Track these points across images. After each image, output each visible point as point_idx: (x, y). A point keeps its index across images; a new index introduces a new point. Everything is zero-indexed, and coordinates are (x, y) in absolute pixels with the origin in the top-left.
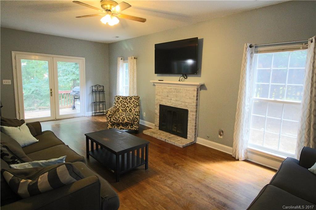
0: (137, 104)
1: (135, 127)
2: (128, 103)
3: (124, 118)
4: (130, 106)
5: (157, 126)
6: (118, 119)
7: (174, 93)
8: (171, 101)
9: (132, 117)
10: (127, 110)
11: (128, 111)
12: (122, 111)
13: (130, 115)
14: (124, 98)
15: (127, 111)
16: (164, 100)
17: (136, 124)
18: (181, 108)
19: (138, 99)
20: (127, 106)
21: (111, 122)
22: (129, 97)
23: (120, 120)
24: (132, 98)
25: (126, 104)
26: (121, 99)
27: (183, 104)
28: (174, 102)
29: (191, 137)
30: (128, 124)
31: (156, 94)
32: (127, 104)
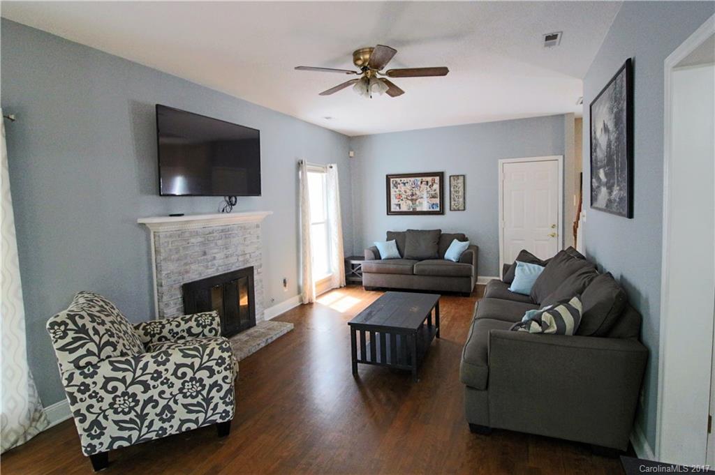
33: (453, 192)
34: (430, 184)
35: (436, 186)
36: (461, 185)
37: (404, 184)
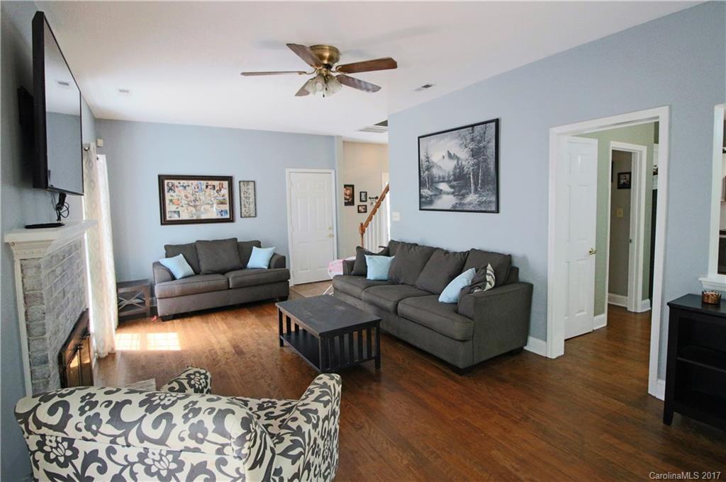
33: (243, 198)
34: (217, 188)
35: (225, 192)
36: (251, 191)
37: (185, 187)
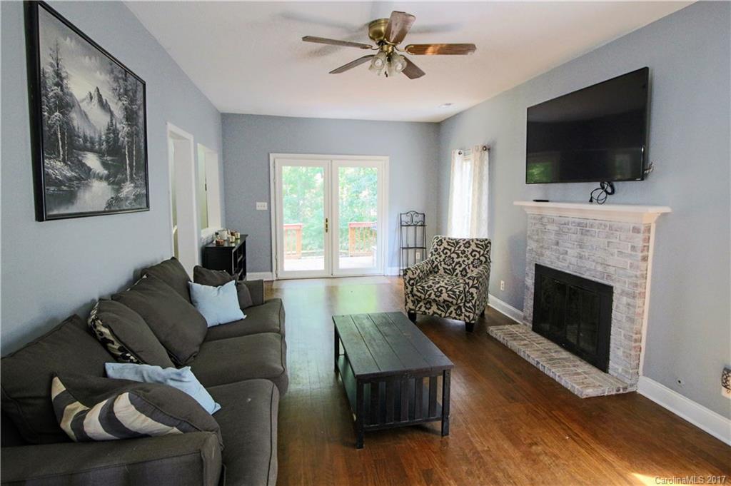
0: (483, 259)
1: (467, 314)
2: (461, 255)
3: (442, 290)
4: (464, 261)
5: (528, 321)
6: (428, 291)
7: (574, 236)
8: (566, 256)
9: (462, 289)
10: (457, 271)
11: (457, 274)
12: (445, 272)
13: (456, 285)
14: (453, 243)
15: (455, 274)
16: (548, 253)
17: (470, 308)
18: (593, 279)
19: (487, 247)
20: (456, 260)
21: (413, 296)
22: (464, 240)
23: (431, 293)
24: (471, 243)
25: (454, 256)
26: (445, 244)
27: (600, 268)
28: (574, 260)
29: (620, 371)
30: (450, 304)
31: (529, 236)
32: (457, 258)
